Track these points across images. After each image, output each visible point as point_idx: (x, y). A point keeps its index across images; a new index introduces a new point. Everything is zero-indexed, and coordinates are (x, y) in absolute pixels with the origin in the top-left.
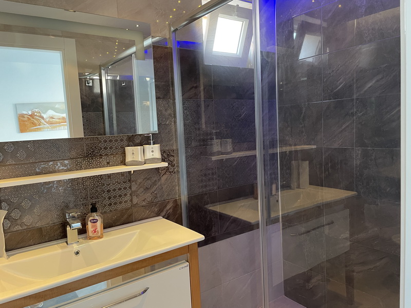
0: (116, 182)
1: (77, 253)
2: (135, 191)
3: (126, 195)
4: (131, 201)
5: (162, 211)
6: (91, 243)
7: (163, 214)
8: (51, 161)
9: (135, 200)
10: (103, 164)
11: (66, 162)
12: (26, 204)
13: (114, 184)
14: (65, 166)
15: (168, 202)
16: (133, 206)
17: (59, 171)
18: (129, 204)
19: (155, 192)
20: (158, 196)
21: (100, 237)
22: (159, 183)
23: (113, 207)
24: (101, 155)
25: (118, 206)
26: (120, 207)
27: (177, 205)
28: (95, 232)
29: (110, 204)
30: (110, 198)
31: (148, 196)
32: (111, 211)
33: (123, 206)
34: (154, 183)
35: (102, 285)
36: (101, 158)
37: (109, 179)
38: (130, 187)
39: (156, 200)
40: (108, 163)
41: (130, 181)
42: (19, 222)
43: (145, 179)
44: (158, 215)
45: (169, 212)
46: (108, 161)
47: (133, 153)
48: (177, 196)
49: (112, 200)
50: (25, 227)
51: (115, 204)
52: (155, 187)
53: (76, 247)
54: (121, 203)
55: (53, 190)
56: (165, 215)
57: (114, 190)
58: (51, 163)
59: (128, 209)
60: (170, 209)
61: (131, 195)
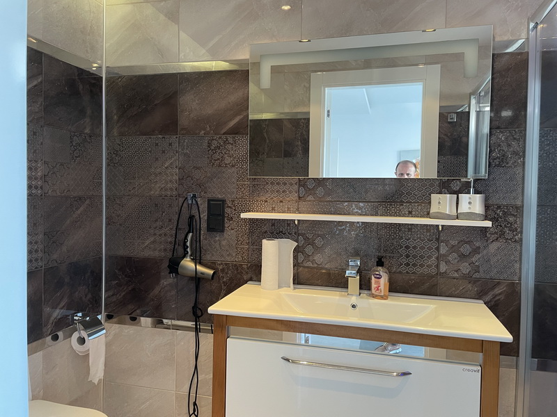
0: (418, 238)
1: (354, 306)
2: (444, 255)
3: (430, 257)
4: (437, 266)
5: (486, 294)
6: (370, 301)
7: (488, 298)
8: (346, 202)
9: (443, 268)
10: (403, 212)
11: (361, 204)
12: (318, 242)
13: (415, 240)
14: (360, 208)
15: (499, 283)
16: (439, 273)
17: (353, 214)
18: (433, 271)
19: (477, 264)
20: (481, 270)
21: (383, 298)
22: (485, 252)
23: (410, 269)
24: (402, 202)
25: (418, 270)
26: (420, 270)
27: (514, 292)
28: (378, 290)
29: (408, 264)
30: (408, 256)
31: (465, 268)
32: (407, 272)
33: (425, 270)
34: (476, 251)
35: (356, 343)
36: (403, 205)
37: (410, 233)
38: (438, 249)
39: (476, 275)
40: (410, 213)
41: (438, 240)
42: (311, 258)
43: (461, 241)
44: (478, 296)
45: (498, 298)
46: (410, 210)
47: (439, 203)
48: (516, 278)
49: (411, 261)
50: (316, 265)
51: (414, 265)
52: (477, 256)
53: (354, 300)
54: (422, 266)
55: (345, 233)
56: (490, 301)
57: (415, 248)
58: (346, 204)
59: (432, 277)
60: (500, 294)
61: (437, 258)
